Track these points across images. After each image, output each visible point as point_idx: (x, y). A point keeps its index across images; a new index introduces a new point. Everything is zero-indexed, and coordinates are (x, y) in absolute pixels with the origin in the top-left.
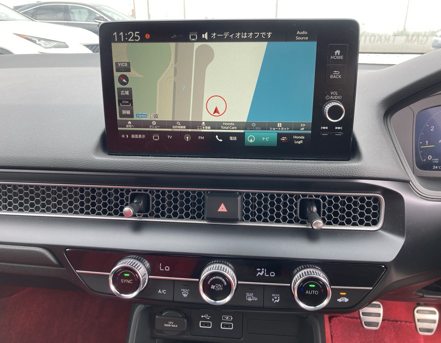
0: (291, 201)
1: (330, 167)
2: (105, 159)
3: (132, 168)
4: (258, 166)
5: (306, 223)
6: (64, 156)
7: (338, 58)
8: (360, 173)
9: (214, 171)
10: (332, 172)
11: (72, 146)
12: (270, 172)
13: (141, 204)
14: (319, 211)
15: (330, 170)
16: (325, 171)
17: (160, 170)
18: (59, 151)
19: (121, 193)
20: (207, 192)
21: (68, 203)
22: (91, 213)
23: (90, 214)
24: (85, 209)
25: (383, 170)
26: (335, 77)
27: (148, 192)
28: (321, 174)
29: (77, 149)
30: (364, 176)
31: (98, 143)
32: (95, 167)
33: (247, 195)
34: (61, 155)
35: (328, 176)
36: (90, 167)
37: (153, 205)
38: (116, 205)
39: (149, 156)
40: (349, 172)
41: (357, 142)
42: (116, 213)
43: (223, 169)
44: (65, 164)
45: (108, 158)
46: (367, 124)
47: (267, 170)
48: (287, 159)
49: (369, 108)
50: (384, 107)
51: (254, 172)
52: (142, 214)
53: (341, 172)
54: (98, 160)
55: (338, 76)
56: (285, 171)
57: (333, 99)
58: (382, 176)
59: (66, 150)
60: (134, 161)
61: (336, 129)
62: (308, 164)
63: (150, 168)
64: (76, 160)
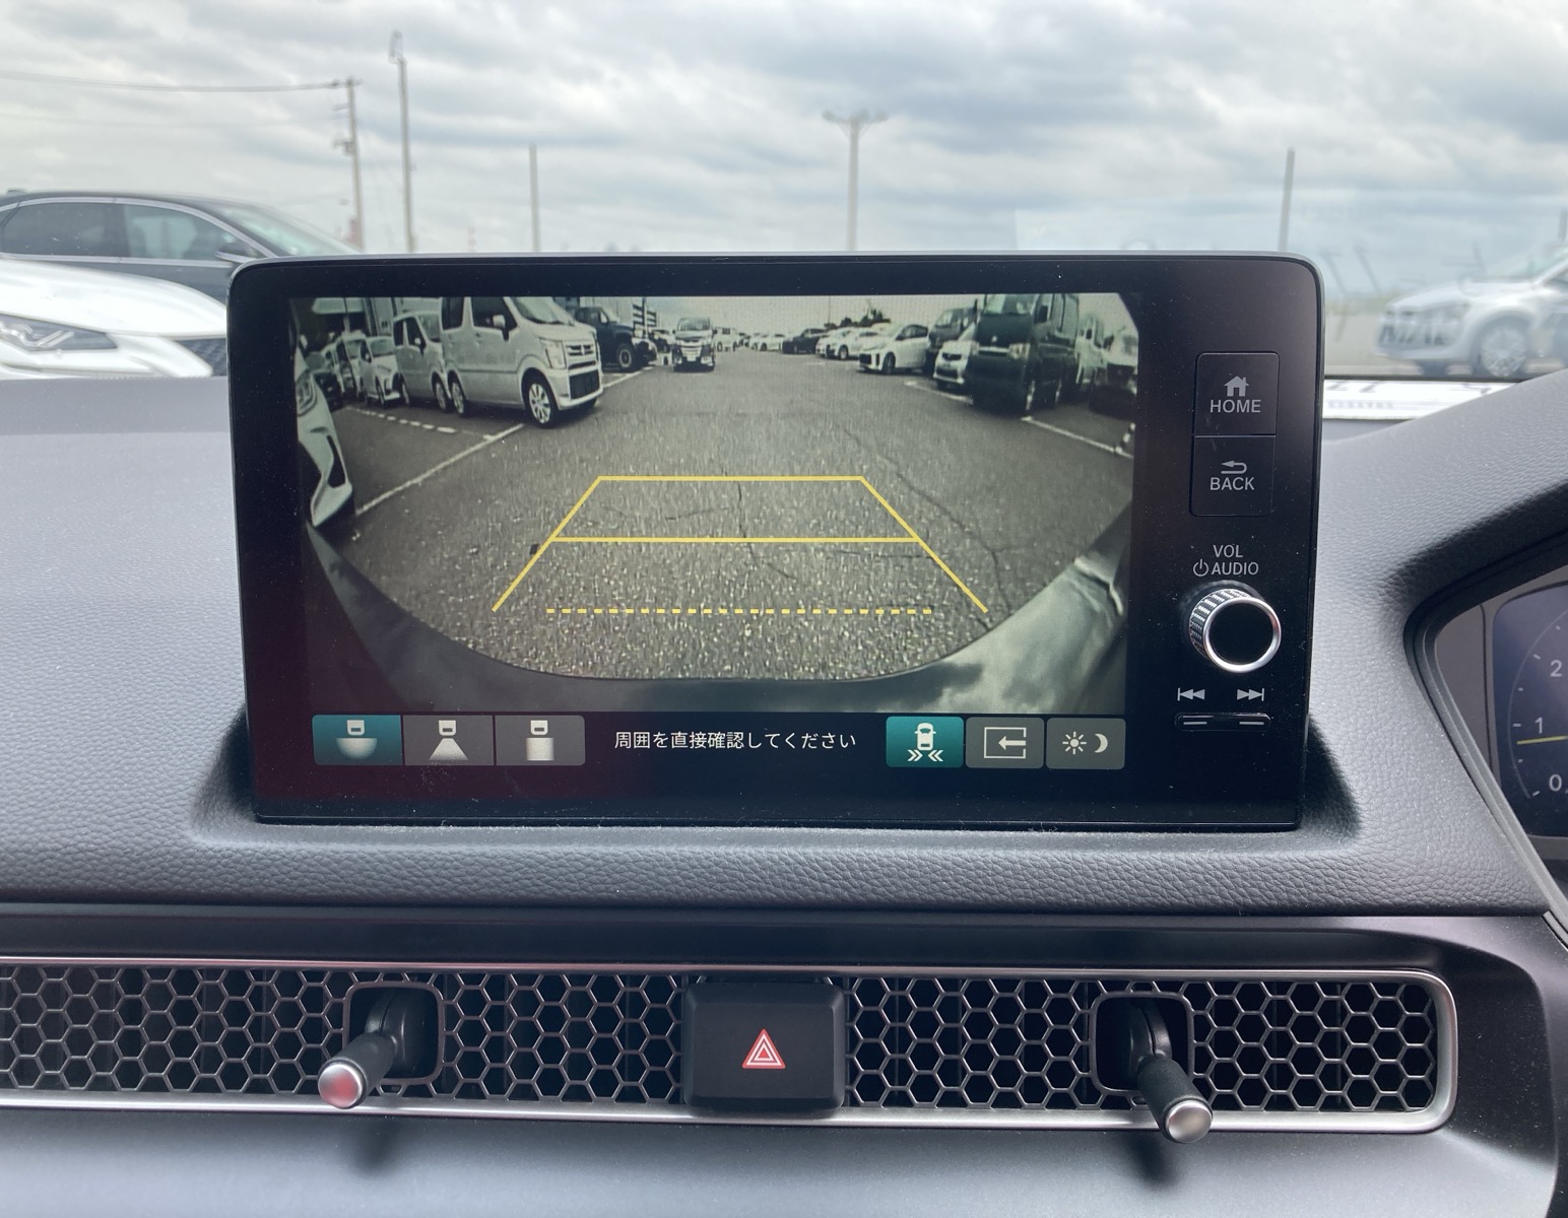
0: (1061, 1010)
1: (1229, 864)
2: (241, 845)
3: (364, 884)
4: (920, 865)
5: (1128, 1107)
6: (57, 834)
7: (1241, 407)
8: (1360, 891)
9: (728, 891)
10: (1242, 890)
11: (95, 786)
12: (976, 891)
13: (398, 1037)
14: (1178, 1051)
15: (1232, 877)
16: (1214, 886)
17: (486, 891)
18: (32, 814)
19: (309, 989)
20: (693, 976)
21: (69, 1041)
22: (169, 1084)
23: (166, 1090)
24: (144, 1068)
25: (1450, 871)
26: (1229, 486)
27: (430, 984)
28: (1194, 896)
29: (118, 801)
30: (1374, 903)
31: (214, 771)
32: (194, 884)
33: (870, 988)
34: (41, 831)
35: (1226, 906)
36: (171, 885)
37: (451, 1040)
38: (288, 1045)
39: (436, 824)
40: (1311, 886)
41: (1328, 751)
42: (286, 1082)
43: (768, 880)
44: (56, 874)
45: (256, 840)
46: (1351, 673)
47: (965, 885)
48: (1037, 828)
49: (1347, 604)
50: (1405, 600)
51: (904, 893)
52: (405, 1083)
53: (1277, 885)
54: (211, 853)
55: (1243, 484)
56: (1043, 888)
57: (1224, 577)
58: (1449, 898)
59: (67, 806)
60: (372, 855)
61: (1239, 698)
62: (1135, 854)
63: (443, 884)
64: (107, 855)
